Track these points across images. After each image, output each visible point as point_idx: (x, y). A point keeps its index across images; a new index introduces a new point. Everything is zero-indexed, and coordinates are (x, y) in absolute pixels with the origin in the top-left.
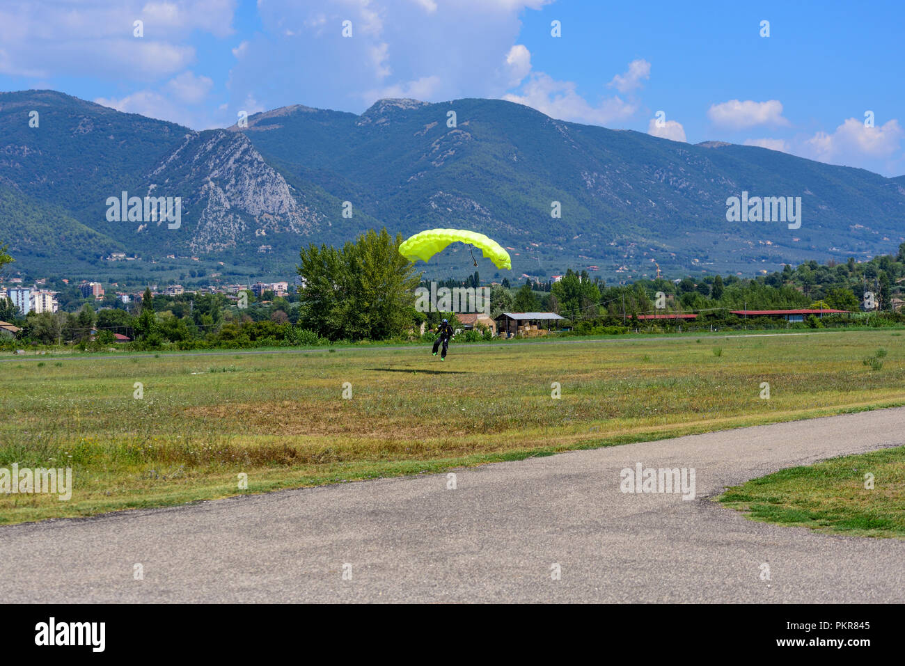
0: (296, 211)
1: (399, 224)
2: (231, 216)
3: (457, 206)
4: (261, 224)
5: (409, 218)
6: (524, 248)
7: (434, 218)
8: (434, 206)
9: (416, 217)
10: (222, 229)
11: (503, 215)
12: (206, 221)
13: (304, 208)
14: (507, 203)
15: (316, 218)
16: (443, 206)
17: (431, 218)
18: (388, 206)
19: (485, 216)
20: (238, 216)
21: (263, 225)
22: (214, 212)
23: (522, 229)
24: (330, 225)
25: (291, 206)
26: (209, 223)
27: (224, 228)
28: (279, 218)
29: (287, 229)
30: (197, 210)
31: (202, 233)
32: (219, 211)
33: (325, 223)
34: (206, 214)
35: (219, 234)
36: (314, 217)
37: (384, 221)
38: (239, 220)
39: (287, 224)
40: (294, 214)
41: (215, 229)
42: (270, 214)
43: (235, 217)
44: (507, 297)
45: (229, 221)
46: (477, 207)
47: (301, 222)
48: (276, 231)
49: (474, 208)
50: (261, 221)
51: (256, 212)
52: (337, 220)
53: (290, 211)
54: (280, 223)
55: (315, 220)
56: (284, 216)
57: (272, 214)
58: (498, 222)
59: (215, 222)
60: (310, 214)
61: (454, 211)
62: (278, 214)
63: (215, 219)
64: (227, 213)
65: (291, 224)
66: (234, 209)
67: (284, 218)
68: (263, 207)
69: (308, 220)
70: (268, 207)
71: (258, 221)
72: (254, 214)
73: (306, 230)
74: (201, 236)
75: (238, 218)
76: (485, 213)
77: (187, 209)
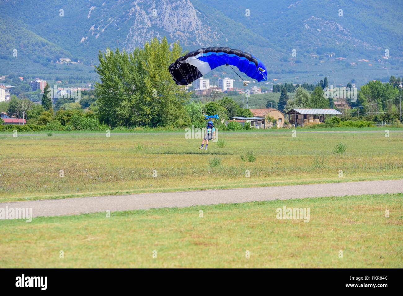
0: (201, 30)
1: (279, 41)
2: (152, 33)
3: (325, 28)
4: (175, 39)
5: (287, 36)
6: (376, 60)
7: (306, 37)
8: (307, 27)
9: (292, 35)
10: (144, 42)
11: (361, 34)
12: (133, 36)
13: (207, 27)
14: (364, 26)
15: (216, 35)
16: (314, 27)
17: (304, 37)
18: (272, 27)
19: (347, 35)
20: (157, 32)
21: (176, 40)
22: (139, 29)
23: (376, 45)
24: (227, 41)
25: (198, 25)
26: (135, 37)
27: (146, 41)
28: (188, 35)
29: (194, 44)
30: (126, 27)
31: (130, 45)
32: (143, 28)
33: (223, 39)
34: (133, 30)
35: (142, 46)
36: (215, 35)
37: (268, 38)
38: (158, 36)
39: (194, 39)
40: (200, 32)
41: (139, 42)
42: (181, 32)
43: (155, 34)
44: (305, 96)
45: (151, 36)
46: (341, 28)
47: (205, 38)
48: (185, 45)
49: (338, 28)
50: (175, 36)
51: (171, 30)
52: (232, 37)
53: (197, 30)
54: (189, 39)
55: (215, 37)
56: (192, 33)
57: (183, 32)
58: (356, 40)
59: (139, 37)
60: (212, 32)
61: (323, 31)
62: (188, 32)
63: (140, 34)
64: (149, 30)
65: (197, 40)
66: (154, 27)
67: (192, 35)
68: (176, 26)
69: (210, 37)
70: (180, 26)
71: (172, 37)
72: (169, 31)
73: (208, 44)
74: (129, 47)
75: (157, 34)
76: (347, 33)
77: (118, 26)
